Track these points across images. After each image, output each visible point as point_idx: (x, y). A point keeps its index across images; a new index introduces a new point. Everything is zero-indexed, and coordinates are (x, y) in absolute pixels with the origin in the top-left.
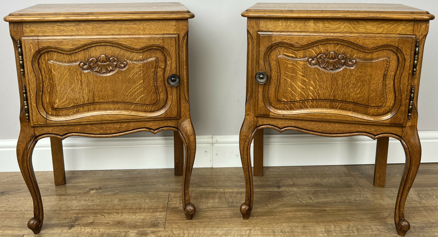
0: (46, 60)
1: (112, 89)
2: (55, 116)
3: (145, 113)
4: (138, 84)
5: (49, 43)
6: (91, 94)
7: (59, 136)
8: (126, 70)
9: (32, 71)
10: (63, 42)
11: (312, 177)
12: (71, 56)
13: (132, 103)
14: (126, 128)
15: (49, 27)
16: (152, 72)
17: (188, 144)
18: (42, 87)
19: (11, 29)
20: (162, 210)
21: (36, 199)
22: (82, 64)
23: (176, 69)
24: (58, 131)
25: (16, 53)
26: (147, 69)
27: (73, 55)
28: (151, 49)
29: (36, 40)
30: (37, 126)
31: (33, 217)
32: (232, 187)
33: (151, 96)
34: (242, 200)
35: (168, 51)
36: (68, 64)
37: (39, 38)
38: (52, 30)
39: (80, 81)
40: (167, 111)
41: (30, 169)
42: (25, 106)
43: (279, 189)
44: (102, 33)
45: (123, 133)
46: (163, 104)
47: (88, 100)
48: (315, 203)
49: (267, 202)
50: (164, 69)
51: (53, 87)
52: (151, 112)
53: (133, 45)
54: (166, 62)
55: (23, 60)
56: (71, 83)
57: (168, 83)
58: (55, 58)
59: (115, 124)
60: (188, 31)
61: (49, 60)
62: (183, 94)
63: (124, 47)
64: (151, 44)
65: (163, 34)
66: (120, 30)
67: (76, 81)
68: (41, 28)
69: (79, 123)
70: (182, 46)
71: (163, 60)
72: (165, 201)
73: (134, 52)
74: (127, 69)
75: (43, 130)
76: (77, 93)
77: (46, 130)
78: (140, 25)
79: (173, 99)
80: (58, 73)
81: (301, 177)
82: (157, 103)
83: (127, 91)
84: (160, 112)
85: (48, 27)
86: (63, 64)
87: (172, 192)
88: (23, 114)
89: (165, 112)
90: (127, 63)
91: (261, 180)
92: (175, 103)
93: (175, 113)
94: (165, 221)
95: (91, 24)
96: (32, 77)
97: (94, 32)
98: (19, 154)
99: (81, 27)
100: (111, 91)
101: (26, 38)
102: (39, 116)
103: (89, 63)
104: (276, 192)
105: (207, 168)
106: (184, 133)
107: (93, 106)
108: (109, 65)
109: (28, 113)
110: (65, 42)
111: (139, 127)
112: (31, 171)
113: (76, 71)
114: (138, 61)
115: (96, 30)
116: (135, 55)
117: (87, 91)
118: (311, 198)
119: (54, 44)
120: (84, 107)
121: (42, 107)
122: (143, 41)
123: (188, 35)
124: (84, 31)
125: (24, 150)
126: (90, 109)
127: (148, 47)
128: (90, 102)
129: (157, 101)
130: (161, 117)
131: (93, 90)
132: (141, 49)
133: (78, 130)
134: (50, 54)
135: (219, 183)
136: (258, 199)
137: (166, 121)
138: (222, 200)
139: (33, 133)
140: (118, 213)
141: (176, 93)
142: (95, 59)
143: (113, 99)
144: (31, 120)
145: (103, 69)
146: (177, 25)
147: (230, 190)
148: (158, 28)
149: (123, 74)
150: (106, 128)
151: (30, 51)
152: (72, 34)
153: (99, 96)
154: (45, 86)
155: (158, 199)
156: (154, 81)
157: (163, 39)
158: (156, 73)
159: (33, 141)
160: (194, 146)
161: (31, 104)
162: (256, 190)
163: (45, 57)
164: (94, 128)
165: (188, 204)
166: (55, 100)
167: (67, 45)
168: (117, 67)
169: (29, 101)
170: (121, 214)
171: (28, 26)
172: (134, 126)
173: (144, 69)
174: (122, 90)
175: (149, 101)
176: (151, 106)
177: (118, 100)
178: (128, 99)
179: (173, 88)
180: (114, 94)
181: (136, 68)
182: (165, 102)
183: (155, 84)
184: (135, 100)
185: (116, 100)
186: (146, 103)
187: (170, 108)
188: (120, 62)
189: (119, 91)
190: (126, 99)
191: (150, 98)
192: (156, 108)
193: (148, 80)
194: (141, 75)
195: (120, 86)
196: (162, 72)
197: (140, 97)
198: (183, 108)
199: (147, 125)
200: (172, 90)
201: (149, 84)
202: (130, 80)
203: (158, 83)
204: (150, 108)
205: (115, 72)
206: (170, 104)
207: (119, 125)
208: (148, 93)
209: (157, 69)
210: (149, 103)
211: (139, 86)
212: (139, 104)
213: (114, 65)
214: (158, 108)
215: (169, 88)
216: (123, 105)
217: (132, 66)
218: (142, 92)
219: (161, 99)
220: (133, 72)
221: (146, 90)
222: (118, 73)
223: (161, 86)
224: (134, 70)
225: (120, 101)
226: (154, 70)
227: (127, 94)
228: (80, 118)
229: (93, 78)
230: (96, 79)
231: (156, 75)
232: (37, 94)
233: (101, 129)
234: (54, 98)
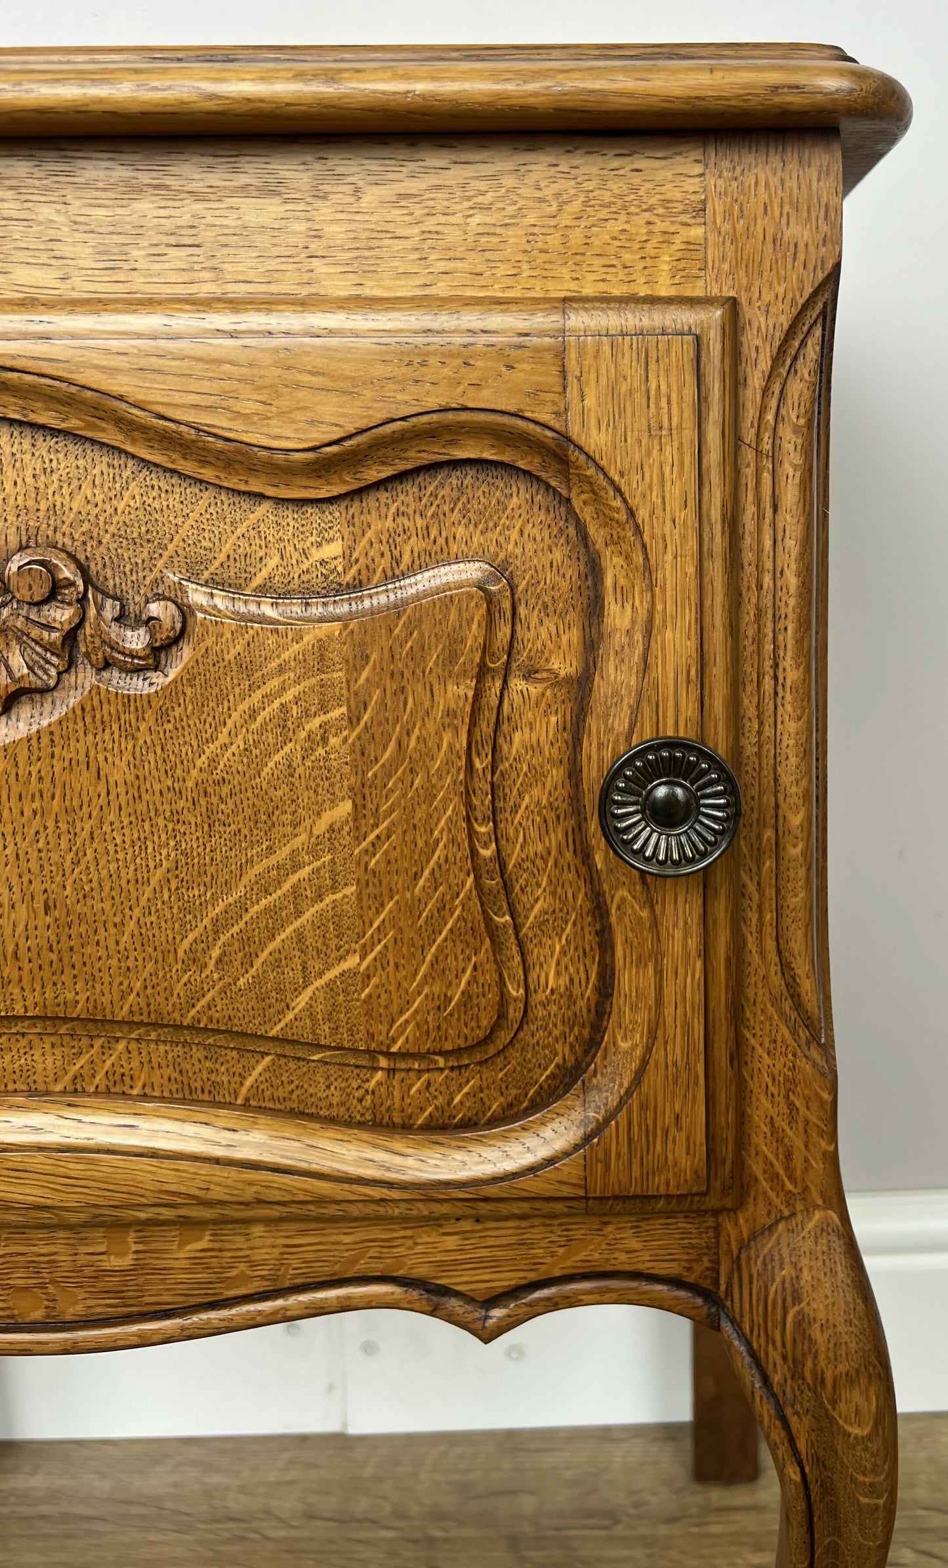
1: (37, 887)
3: (380, 1140)
4: (303, 837)
8: (172, 692)
16: (448, 713)
17: (818, 1461)
23: (695, 694)
26: (391, 686)
28: (431, 466)
33: (438, 971)
35: (618, 490)
40: (599, 1129)
45: (178, 1321)
46: (563, 1053)
50: (581, 691)
52: (441, 1131)
53: (239, 415)
54: (594, 609)
57: (616, 840)
59: (91, 1234)
60: (837, 266)
62: (772, 956)
64: (432, 402)
65: (566, 303)
70: (766, 446)
71: (565, 585)
73: (262, 497)
74: (189, 677)
78: (325, 197)
79: (669, 1011)
82: (504, 1037)
83: (190, 910)
84: (530, 1140)
89: (587, 1139)
90: (185, 612)
92: (688, 1047)
93: (682, 1155)
100: (22, 910)
106: (775, 1356)
111: (325, 1270)
114: (307, 594)
116: (271, 534)
123: (828, 318)
127: (406, 439)
129: (502, 1015)
130: (538, 1184)
132: (322, 465)
137: (592, 1222)
141: (692, 942)
143: (50, 994)
146: (714, 199)
148: (514, 238)
149: (143, 736)
156: (469, 806)
157: (565, 350)
158: (486, 726)
160: (873, 1490)
168: (87, 655)
172: (280, 1263)
173: (362, 680)
174: (143, 901)
175: (418, 1025)
176: (442, 1070)
177: (108, 1008)
178: (209, 996)
179: (669, 897)
180: (64, 938)
181: (274, 664)
182: (586, 1033)
183: (486, 846)
184: (278, 1006)
185: (82, 997)
186: (394, 1041)
187: (635, 1102)
188: (109, 602)
189: (107, 905)
190: (179, 988)
191: (426, 990)
192: (496, 1094)
193: (404, 795)
194: (334, 741)
195: (121, 856)
196: (553, 719)
197: (330, 975)
198: (765, 1102)
199: (401, 1251)
200: (652, 909)
201: (420, 843)
202: (215, 800)
203: (511, 832)
204: (429, 1085)
205: (60, 711)
206: (639, 1052)
207: (134, 1247)
208: (409, 934)
209: (498, 684)
210: (417, 1039)
211: (317, 864)
212: (319, 1047)
213: (45, 634)
214: (514, 1092)
215: (623, 892)
216: (162, 1048)
217: (233, 652)
218: (346, 922)
219: (541, 996)
220: (243, 706)
221: (390, 905)
222: (88, 719)
223: (539, 862)
224: (258, 694)
225: (126, 1008)
226: (471, 693)
227: (191, 937)
231: (495, 749)
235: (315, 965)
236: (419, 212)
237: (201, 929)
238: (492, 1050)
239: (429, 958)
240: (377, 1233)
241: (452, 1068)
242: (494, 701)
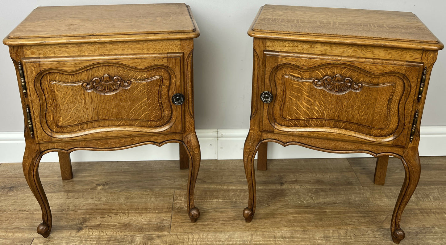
0: (49, 81)
1: (116, 107)
2: (60, 133)
3: (150, 128)
4: (142, 101)
5: (51, 65)
6: (95, 112)
7: (64, 151)
8: (130, 89)
9: (34, 92)
10: (66, 64)
11: (314, 172)
12: (73, 76)
13: (136, 120)
14: (131, 142)
15: (51, 49)
16: (156, 90)
17: (193, 156)
18: (45, 106)
19: (11, 51)
20: (167, 211)
21: (44, 207)
22: (85, 83)
23: (180, 87)
24: (64, 146)
25: (18, 74)
26: (151, 88)
27: (76, 75)
28: (155, 68)
29: (37, 62)
30: (42, 143)
32: (236, 184)
33: (155, 113)
34: (245, 200)
35: (173, 70)
36: (71, 85)
37: (41, 60)
38: (53, 51)
39: (83, 100)
40: (171, 126)
42: (30, 124)
43: (281, 187)
44: (105, 53)
45: (128, 147)
46: (168, 120)
47: (92, 118)
48: (316, 204)
49: (269, 201)
50: (169, 87)
51: (57, 106)
52: (156, 127)
53: (138, 66)
54: (170, 80)
55: (25, 82)
56: (75, 103)
57: (173, 102)
58: (57, 78)
59: (120, 139)
60: (193, 49)
61: (52, 81)
62: (188, 110)
63: (128, 67)
64: (155, 64)
65: (168, 53)
66: (123, 50)
67: (80, 100)
68: (42, 50)
69: (84, 140)
70: (187, 64)
71: (167, 78)
72: (170, 199)
73: (138, 71)
74: (131, 88)
75: (48, 145)
76: (81, 111)
77: (51, 145)
78: (144, 44)
79: (178, 116)
80: (61, 93)
81: (303, 172)
82: (162, 118)
83: (131, 109)
84: (164, 128)
85: (49, 48)
86: (66, 85)
87: (177, 188)
88: (27, 131)
89: (170, 127)
90: (131, 82)
91: (264, 176)
92: (180, 119)
93: (179, 128)
94: (170, 224)
95: (93, 45)
96: (35, 98)
97: (97, 52)
98: (25, 170)
99: (83, 48)
100: (115, 109)
101: (27, 60)
102: (44, 134)
103: (92, 83)
104: (279, 190)
105: (211, 160)
106: (188, 146)
107: (98, 123)
108: (112, 85)
109: (33, 132)
110: (67, 63)
111: (143, 141)
113: (79, 91)
114: (143, 79)
115: (99, 50)
116: (139, 74)
117: (91, 109)
118: (312, 198)
119: (56, 66)
120: (89, 124)
121: (47, 125)
122: (148, 61)
123: (193, 53)
124: (86, 52)
125: (30, 165)
126: (94, 126)
127: (153, 66)
128: (94, 119)
129: (162, 116)
130: (165, 132)
131: (97, 108)
132: (145, 69)
133: (84, 145)
134: (52, 75)
135: (223, 179)
136: (261, 199)
137: (170, 135)
138: (226, 199)
140: (124, 214)
141: (180, 110)
142: (98, 78)
143: (117, 117)
144: (36, 137)
145: (107, 88)
146: (181, 44)
147: (234, 187)
148: (163, 47)
149: (127, 93)
150: (111, 142)
151: (32, 73)
152: (74, 54)
153: (103, 114)
154: (49, 105)
155: (163, 198)
156: (158, 98)
157: (168, 58)
158: (160, 91)
159: (39, 156)
160: (198, 158)
161: (35, 123)
162: (260, 187)
163: (47, 77)
164: (99, 143)
165: (193, 208)
166: (59, 119)
167: (69, 66)
168: (121, 86)
169: (33, 120)
170: (128, 215)
171: (29, 48)
172: (139, 140)
173: (148, 87)
174: (127, 108)
176: (155, 122)
178: (133, 116)
180: (119, 111)
181: (140, 86)
182: (170, 118)
183: (160, 101)
184: (140, 117)
185: (120, 117)
186: (151, 119)
187: (175, 124)
188: (124, 81)
189: (123, 108)
190: (130, 115)
191: (154, 115)
192: (161, 124)
193: (152, 97)
194: (145, 93)
195: (124, 104)
196: (166, 90)
197: (145, 114)
198: (187, 123)
199: (151, 139)
201: (154, 101)
202: (134, 98)
203: (162, 100)
205: (119, 91)
206: (175, 119)
207: (124, 140)
208: (153, 110)
209: (161, 87)
210: (153, 119)
211: (144, 104)
212: (144, 120)
213: (117, 84)
214: (163, 123)
215: (173, 106)
216: (128, 121)
217: (136, 85)
218: (146, 109)
219: (165, 115)
220: (137, 90)
221: (151, 107)
222: (121, 92)
223: (165, 102)
225: (124, 117)
226: (159, 88)
227: (131, 111)
228: (85, 135)
229: (96, 97)
230: (100, 98)
231: (161, 92)
232: (41, 114)
233: (105, 144)
234: (57, 116)
235: (143, 113)
236: (153, 45)
238: (161, 120)
240: (149, 137)
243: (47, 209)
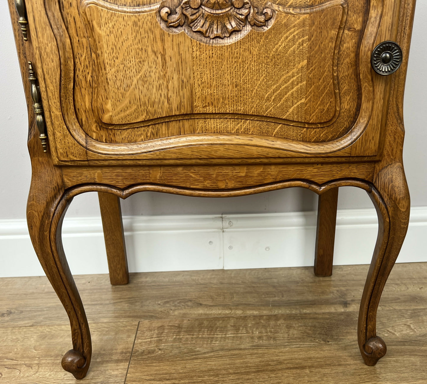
1: (234, 81)
2: (106, 142)
3: (305, 144)
4: (295, 69)
6: (186, 92)
7: (115, 191)
8: (270, 31)
9: (45, 23)
13: (276, 120)
14: (260, 178)
16: (331, 38)
18: (72, 68)
21: (75, 317)
24: (114, 177)
26: (319, 31)
30: (67, 164)
31: (72, 348)
33: (322, 103)
36: (132, 11)
39: (160, 56)
40: (355, 140)
41: (59, 258)
42: (38, 114)
46: (346, 124)
47: (179, 108)
50: (361, 34)
51: (98, 70)
52: (318, 142)
56: (140, 62)
59: (237, 168)
67: (152, 57)
69: (159, 162)
71: (360, 6)
74: (273, 28)
75: (81, 174)
76: (155, 87)
77: (87, 175)
79: (374, 112)
80: (108, 32)
82: (334, 120)
83: (268, 88)
84: (338, 144)
86: (120, 9)
88: (34, 136)
89: (352, 143)
90: (273, 11)
92: (378, 121)
96: (47, 40)
100: (231, 87)
102: (70, 141)
103: (182, 8)
106: (386, 195)
107: (191, 121)
108: (228, 16)
109: (46, 135)
111: (287, 177)
112: (61, 263)
113: (150, 29)
114: (301, 7)
117: (176, 83)
120: (170, 124)
121: (76, 120)
125: (43, 217)
126: (182, 130)
128: (182, 112)
129: (335, 115)
130: (340, 154)
131: (192, 81)
133: (157, 179)
137: (347, 165)
139: (59, 181)
141: (382, 96)
143: (235, 108)
144: (53, 149)
145: (215, 27)
149: (262, 43)
150: (217, 176)
153: (204, 97)
154: (80, 67)
156: (333, 62)
158: (339, 42)
159: (62, 199)
160: (404, 224)
161: (50, 112)
164: (191, 175)
165: (372, 337)
166: (104, 103)
168: (249, 22)
169: (45, 103)
172: (277, 175)
173: (312, 30)
174: (258, 85)
175: (316, 116)
176: (319, 128)
177: (248, 110)
178: (270, 109)
179: (378, 84)
180: (239, 93)
181: (293, 25)
182: (352, 119)
183: (335, 73)
184: (286, 111)
185: (242, 108)
186: (310, 120)
187: (364, 133)
188: (255, 9)
189: (250, 86)
190: (264, 107)
191: (319, 108)
192: (330, 134)
193: (319, 59)
194: (305, 45)
195: (254, 73)
196: (353, 41)
197: (298, 104)
199: (304, 172)
200: (373, 87)
201: (321, 71)
202: (276, 59)
203: (340, 69)
204: (315, 132)
205: (242, 36)
206: (366, 122)
207: (246, 171)
208: (317, 93)
209: (342, 31)
210: (316, 120)
211: (298, 76)
212: (293, 121)
213: (241, 16)
214: (334, 134)
215: (366, 84)
216: (257, 122)
217: (284, 22)
218: (303, 90)
219: (343, 110)
220: (285, 36)
221: (313, 86)
222: (249, 38)
223: (346, 77)
224: (289, 32)
225: (252, 111)
226: (337, 33)
227: (268, 94)
228: (162, 149)
229: (191, 49)
230: (198, 53)
231: (339, 48)
232: (62, 86)
233: (205, 179)
234: (100, 97)
235: (295, 101)
237: (270, 92)
238: (331, 123)
239: (321, 100)
240: (299, 168)
241: (321, 128)
242: (341, 35)
243: (81, 320)
